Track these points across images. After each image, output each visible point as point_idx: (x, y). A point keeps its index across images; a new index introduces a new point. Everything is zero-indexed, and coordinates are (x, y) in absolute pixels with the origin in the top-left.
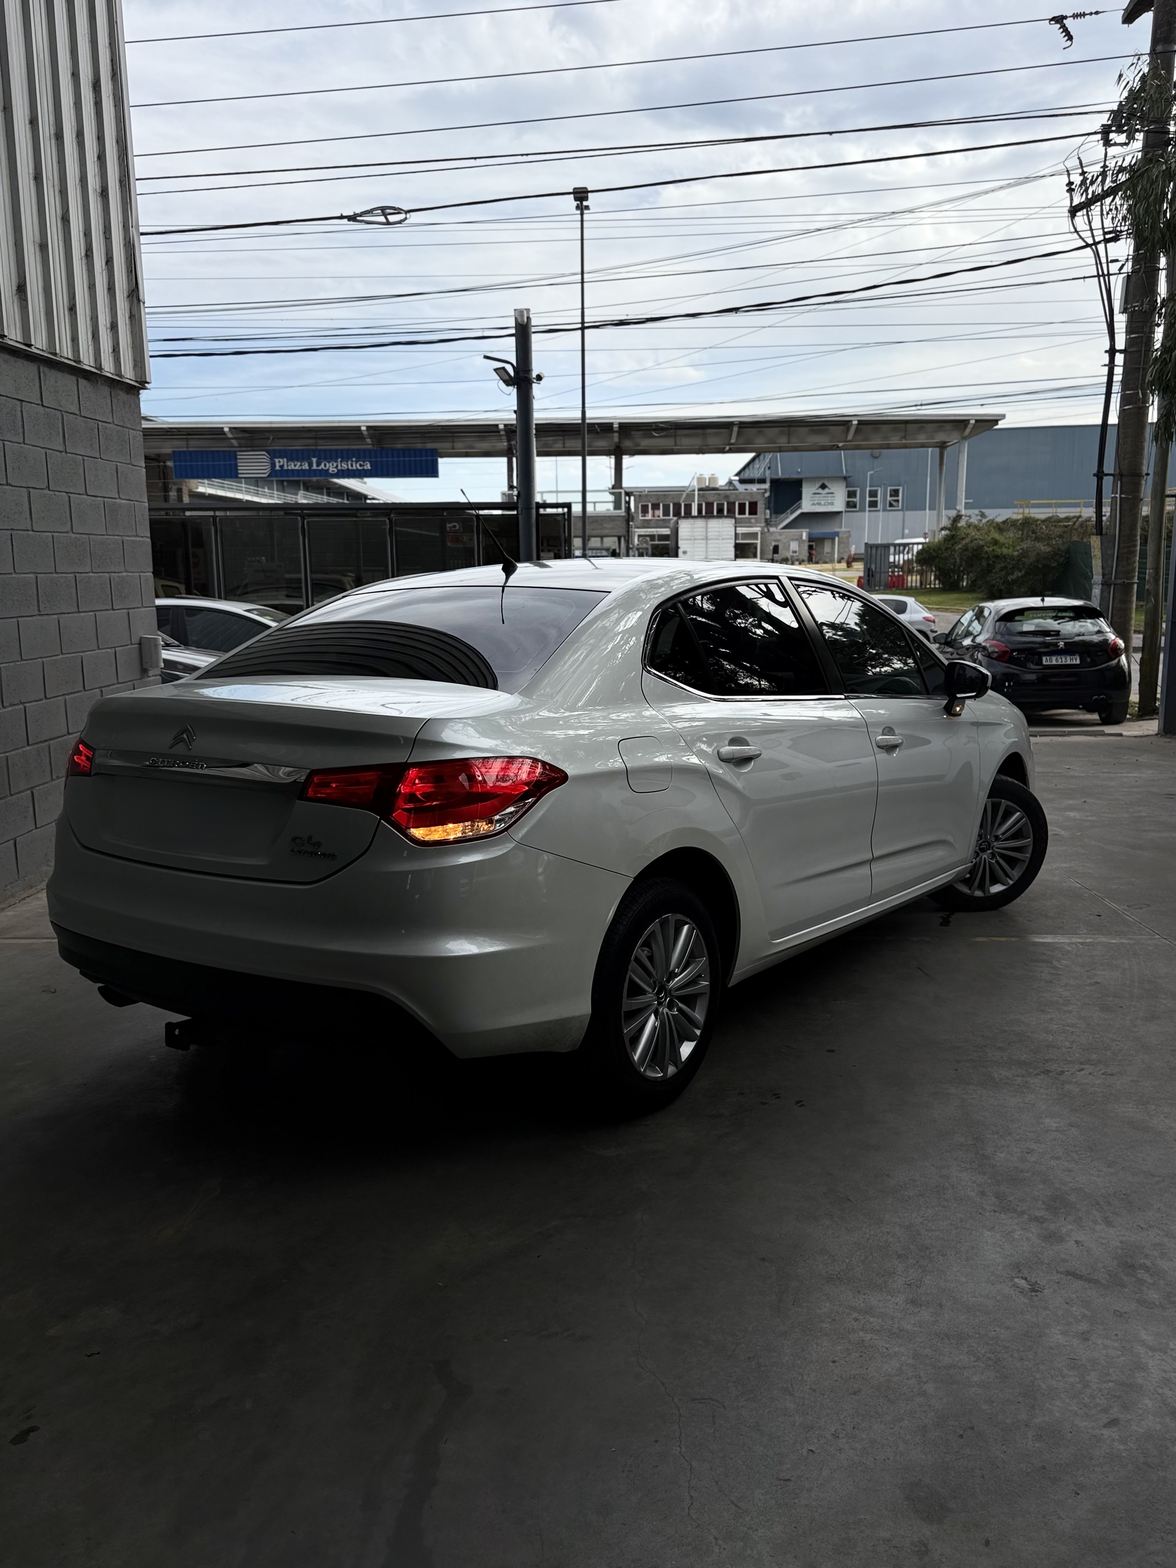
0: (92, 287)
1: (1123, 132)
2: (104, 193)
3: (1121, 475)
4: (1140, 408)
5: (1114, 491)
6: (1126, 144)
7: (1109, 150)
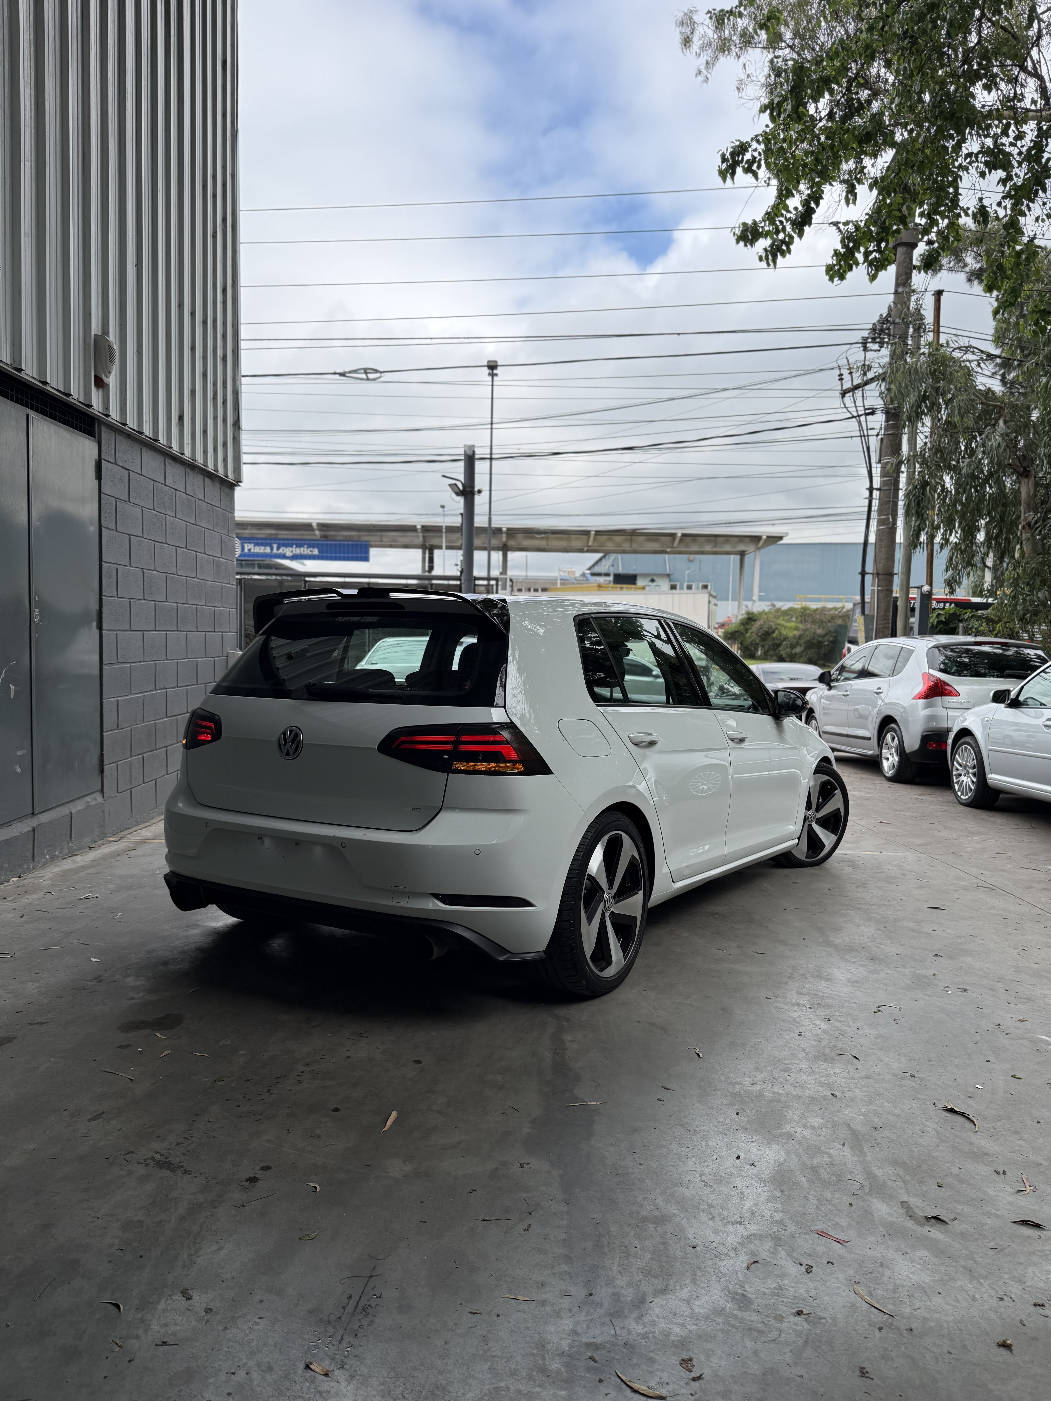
0: (215, 418)
1: (876, 343)
2: (224, 358)
3: (878, 574)
4: (890, 528)
5: (873, 585)
6: (879, 351)
7: (868, 354)
